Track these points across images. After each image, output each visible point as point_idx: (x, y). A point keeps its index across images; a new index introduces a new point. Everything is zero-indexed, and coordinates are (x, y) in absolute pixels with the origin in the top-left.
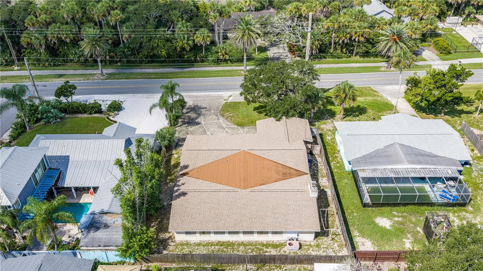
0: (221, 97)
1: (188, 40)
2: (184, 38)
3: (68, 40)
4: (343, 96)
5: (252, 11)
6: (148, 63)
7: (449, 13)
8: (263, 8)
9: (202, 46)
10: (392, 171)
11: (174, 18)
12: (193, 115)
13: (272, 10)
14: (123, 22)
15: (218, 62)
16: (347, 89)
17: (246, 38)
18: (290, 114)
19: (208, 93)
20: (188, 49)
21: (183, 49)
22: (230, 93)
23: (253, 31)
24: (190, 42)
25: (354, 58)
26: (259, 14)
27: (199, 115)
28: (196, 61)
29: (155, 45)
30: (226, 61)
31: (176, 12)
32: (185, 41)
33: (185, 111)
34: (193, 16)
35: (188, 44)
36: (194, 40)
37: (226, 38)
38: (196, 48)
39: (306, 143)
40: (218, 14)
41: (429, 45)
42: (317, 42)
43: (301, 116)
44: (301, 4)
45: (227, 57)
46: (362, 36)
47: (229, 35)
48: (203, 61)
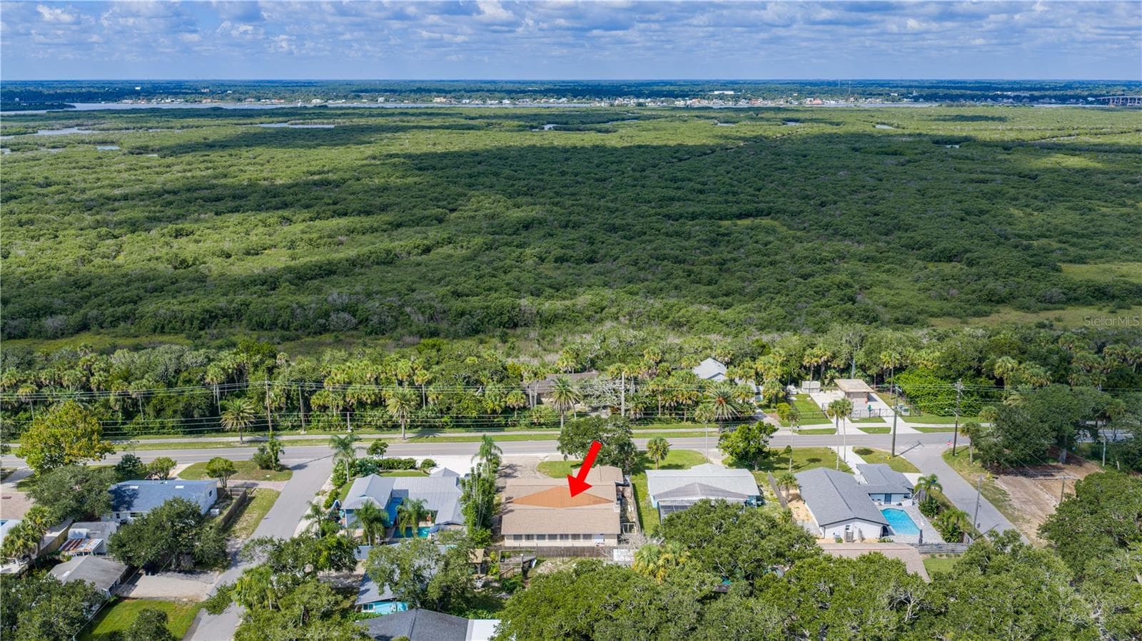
0: (537, 457)
1: (500, 402)
2: (496, 399)
3: (369, 401)
4: (655, 447)
5: (570, 372)
6: (453, 427)
7: (808, 377)
8: (584, 370)
9: (514, 408)
10: (689, 501)
11: (483, 379)
12: (509, 471)
13: (594, 372)
14: (429, 383)
15: (532, 425)
16: (658, 441)
17: (563, 398)
18: (604, 462)
19: (522, 455)
20: (499, 411)
21: (494, 411)
22: (546, 454)
23: (570, 392)
24: (503, 404)
25: (684, 423)
26: (578, 376)
27: (515, 471)
28: (506, 425)
29: (466, 406)
30: (540, 425)
31: (486, 372)
32: (497, 403)
33: (500, 468)
34: (504, 377)
35: (499, 406)
36: (506, 402)
37: (540, 402)
38: (508, 411)
39: (618, 485)
40: (532, 375)
41: (773, 412)
42: (640, 405)
43: (614, 464)
44: (623, 365)
45: (542, 421)
46: (690, 399)
47: (543, 399)
48: (514, 426)
